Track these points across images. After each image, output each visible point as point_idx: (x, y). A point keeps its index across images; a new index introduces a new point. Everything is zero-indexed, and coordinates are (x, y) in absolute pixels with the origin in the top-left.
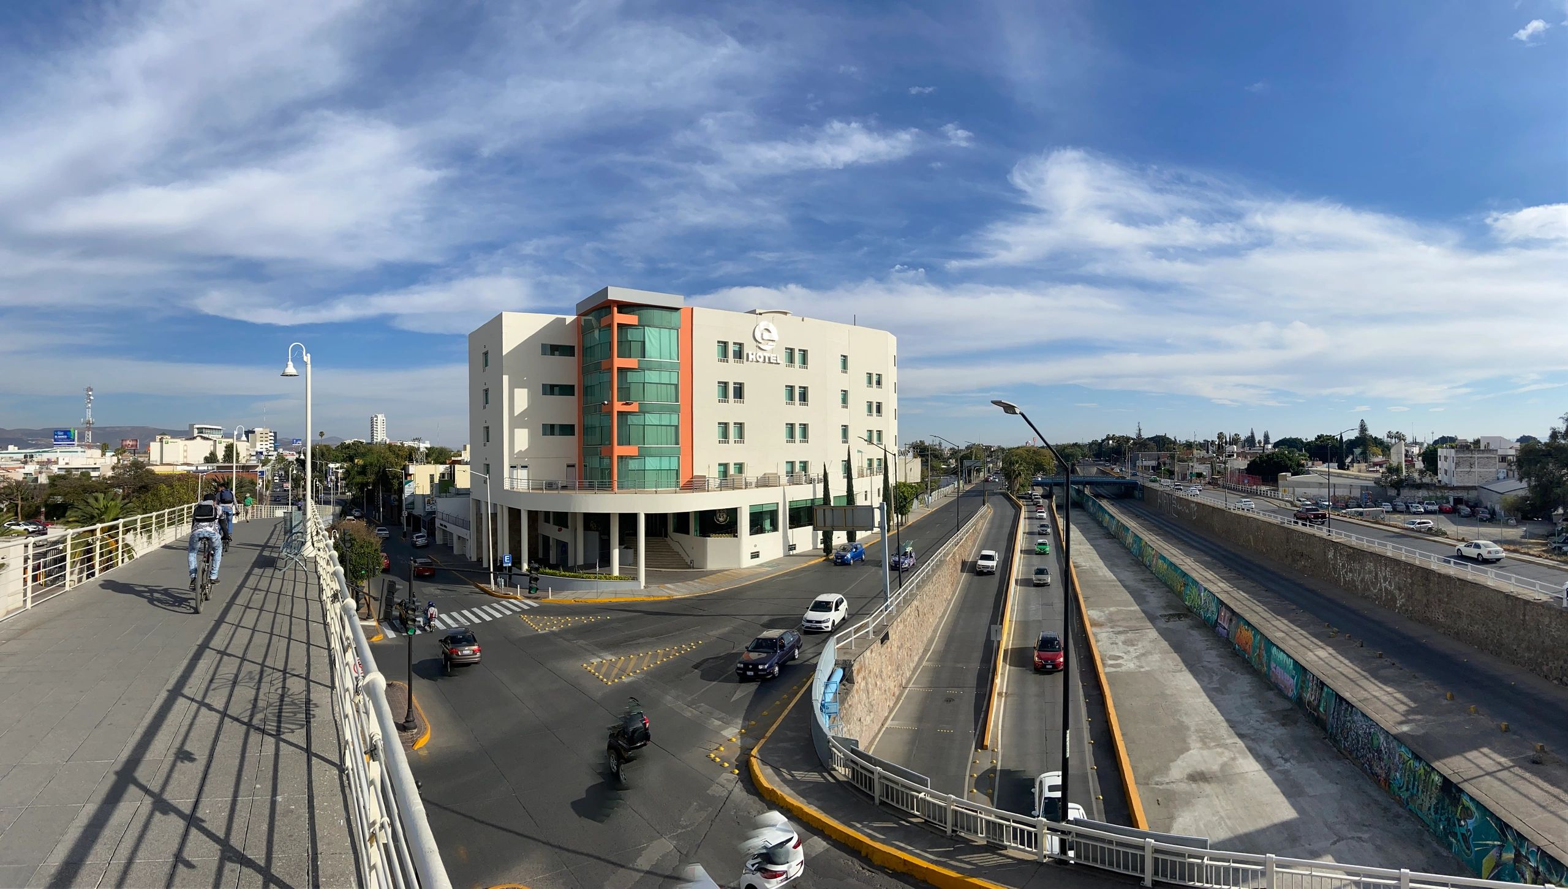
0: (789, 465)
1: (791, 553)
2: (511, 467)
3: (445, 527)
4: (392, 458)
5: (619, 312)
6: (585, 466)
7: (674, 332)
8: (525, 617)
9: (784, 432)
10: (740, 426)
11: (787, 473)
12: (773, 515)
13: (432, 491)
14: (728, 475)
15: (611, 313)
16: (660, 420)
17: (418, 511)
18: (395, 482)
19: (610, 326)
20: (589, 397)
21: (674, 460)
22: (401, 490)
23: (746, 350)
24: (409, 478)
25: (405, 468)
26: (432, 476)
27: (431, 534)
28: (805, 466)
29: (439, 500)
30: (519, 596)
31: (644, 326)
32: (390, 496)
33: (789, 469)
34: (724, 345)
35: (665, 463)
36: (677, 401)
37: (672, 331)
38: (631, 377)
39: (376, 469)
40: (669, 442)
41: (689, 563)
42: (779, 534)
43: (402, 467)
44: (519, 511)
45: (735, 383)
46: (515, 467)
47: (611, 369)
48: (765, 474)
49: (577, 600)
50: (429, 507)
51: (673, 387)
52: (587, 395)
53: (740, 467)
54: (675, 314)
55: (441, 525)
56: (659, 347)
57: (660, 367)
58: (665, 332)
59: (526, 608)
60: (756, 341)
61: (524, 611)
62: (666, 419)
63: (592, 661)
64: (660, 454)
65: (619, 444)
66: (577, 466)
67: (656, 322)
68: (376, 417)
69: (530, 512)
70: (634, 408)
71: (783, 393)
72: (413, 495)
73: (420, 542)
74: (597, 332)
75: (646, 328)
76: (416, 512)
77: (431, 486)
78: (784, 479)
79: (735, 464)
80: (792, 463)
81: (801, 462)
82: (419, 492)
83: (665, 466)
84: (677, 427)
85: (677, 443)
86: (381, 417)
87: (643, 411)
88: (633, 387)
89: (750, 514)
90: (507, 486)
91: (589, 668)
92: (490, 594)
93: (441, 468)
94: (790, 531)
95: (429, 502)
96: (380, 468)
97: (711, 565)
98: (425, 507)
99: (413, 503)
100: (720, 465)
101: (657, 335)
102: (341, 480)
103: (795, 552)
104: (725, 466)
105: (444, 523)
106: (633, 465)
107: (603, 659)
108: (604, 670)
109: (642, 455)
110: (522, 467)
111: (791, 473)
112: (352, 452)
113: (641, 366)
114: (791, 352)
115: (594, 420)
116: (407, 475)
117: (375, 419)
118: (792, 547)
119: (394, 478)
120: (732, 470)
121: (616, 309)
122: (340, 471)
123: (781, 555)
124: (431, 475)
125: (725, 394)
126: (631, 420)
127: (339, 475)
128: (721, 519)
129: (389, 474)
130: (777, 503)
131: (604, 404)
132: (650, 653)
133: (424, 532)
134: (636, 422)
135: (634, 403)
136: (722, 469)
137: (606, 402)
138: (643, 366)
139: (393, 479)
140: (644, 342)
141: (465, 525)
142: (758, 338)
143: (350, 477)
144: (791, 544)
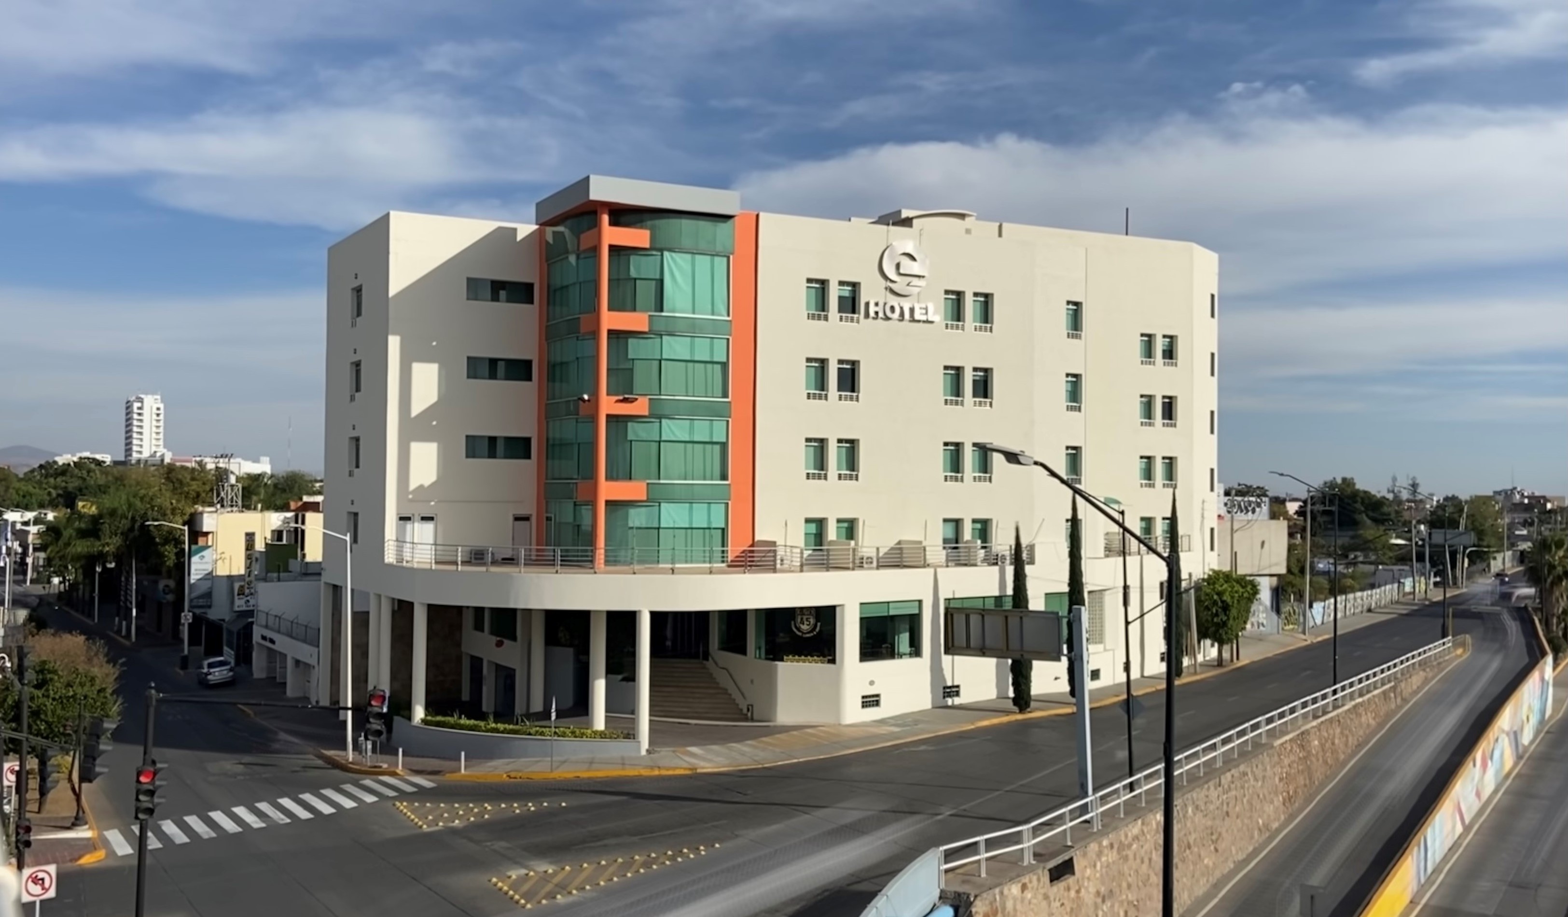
0: (950, 527)
1: (950, 701)
2: (401, 519)
3: (272, 641)
4: (166, 500)
5: (613, 223)
6: (548, 519)
7: (721, 262)
8: (403, 806)
9: (939, 458)
10: (851, 447)
11: (945, 541)
12: (913, 622)
13: (248, 567)
14: (825, 542)
15: (596, 224)
16: (691, 430)
17: (219, 612)
18: (170, 552)
19: (595, 250)
20: (557, 384)
21: (718, 511)
22: (181, 569)
23: (864, 296)
24: (201, 541)
25: (193, 522)
26: (250, 538)
27: (244, 657)
28: (984, 528)
29: (261, 587)
30: (400, 769)
31: (661, 250)
32: (156, 582)
33: (951, 535)
34: (821, 287)
35: (700, 516)
36: (725, 395)
37: (717, 259)
38: (634, 348)
39: (125, 524)
40: (708, 474)
41: (745, 711)
42: (923, 663)
43: (186, 518)
44: (411, 605)
45: (841, 362)
46: (409, 519)
47: (595, 334)
48: (899, 543)
49: (513, 774)
50: (242, 602)
51: (718, 367)
52: (554, 381)
53: (850, 528)
54: (723, 228)
55: (264, 638)
56: (689, 290)
57: (692, 329)
58: (703, 262)
59: (409, 789)
60: (886, 278)
61: (403, 795)
62: (702, 430)
63: (509, 874)
64: (689, 497)
65: (609, 478)
66: (534, 519)
67: (686, 242)
68: (141, 400)
69: (434, 611)
70: (640, 407)
71: (939, 383)
72: (210, 577)
73: (217, 675)
74: (572, 259)
75: (666, 254)
76: (214, 614)
77: (248, 557)
78: (937, 553)
79: (839, 521)
80: (957, 523)
81: (974, 521)
82: (222, 571)
83: (700, 521)
84: (724, 446)
85: (724, 477)
86: (151, 403)
87: (657, 414)
88: (638, 367)
89: (862, 619)
90: (390, 557)
91: (500, 884)
92: (344, 768)
93: (276, 519)
94: (946, 660)
95: (241, 593)
96: (133, 519)
97: (785, 715)
98: (232, 602)
99: (208, 595)
100: (808, 521)
101: (687, 267)
102: (35, 550)
103: (957, 701)
104: (821, 523)
105: (269, 634)
106: (637, 518)
107: (530, 870)
108: (526, 887)
109: (654, 500)
110: (424, 519)
111: (954, 542)
112: (73, 484)
113: (656, 328)
114: (956, 299)
115: (566, 429)
116: (196, 534)
117: (136, 405)
118: (952, 691)
119: (166, 541)
120: (832, 533)
121: (606, 218)
122: (33, 529)
123: (928, 705)
124: (247, 534)
125: (821, 384)
126: (634, 431)
127: (30, 538)
128: (805, 627)
129: (155, 533)
130: (920, 602)
131: (584, 400)
132: (620, 860)
133: (228, 655)
134: (643, 435)
135: (640, 399)
136: (813, 528)
137: (586, 397)
138: (659, 326)
139: (164, 545)
140: (661, 282)
141: (310, 637)
142: (891, 273)
143: (60, 543)
144: (949, 684)
